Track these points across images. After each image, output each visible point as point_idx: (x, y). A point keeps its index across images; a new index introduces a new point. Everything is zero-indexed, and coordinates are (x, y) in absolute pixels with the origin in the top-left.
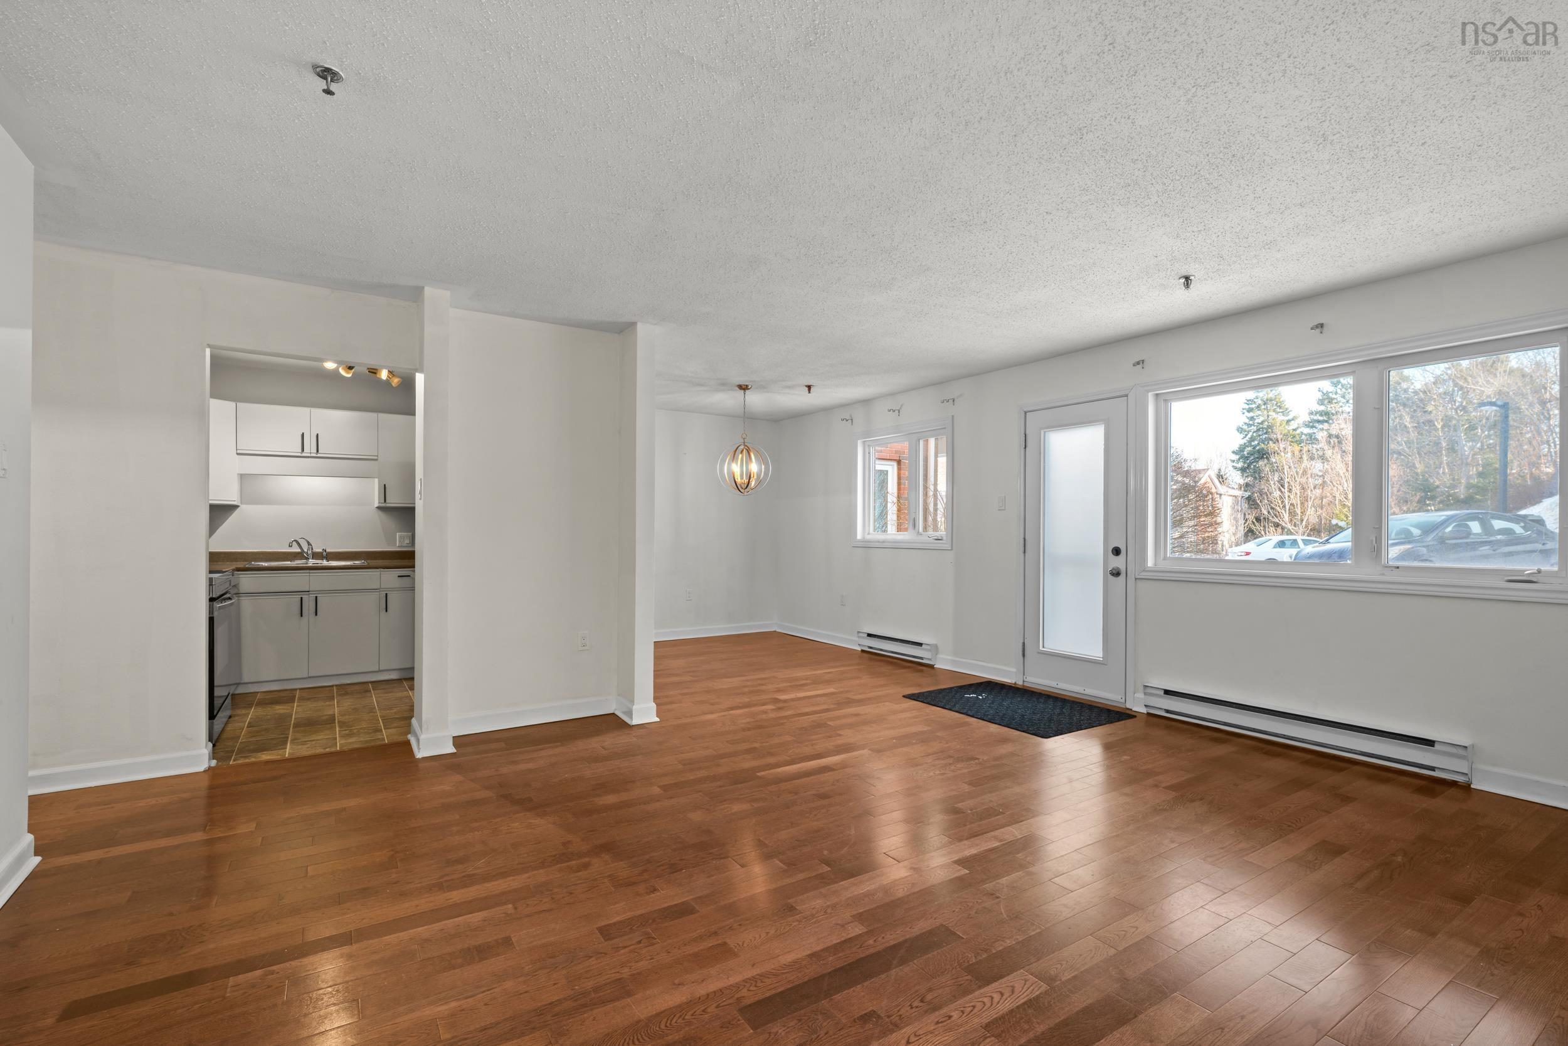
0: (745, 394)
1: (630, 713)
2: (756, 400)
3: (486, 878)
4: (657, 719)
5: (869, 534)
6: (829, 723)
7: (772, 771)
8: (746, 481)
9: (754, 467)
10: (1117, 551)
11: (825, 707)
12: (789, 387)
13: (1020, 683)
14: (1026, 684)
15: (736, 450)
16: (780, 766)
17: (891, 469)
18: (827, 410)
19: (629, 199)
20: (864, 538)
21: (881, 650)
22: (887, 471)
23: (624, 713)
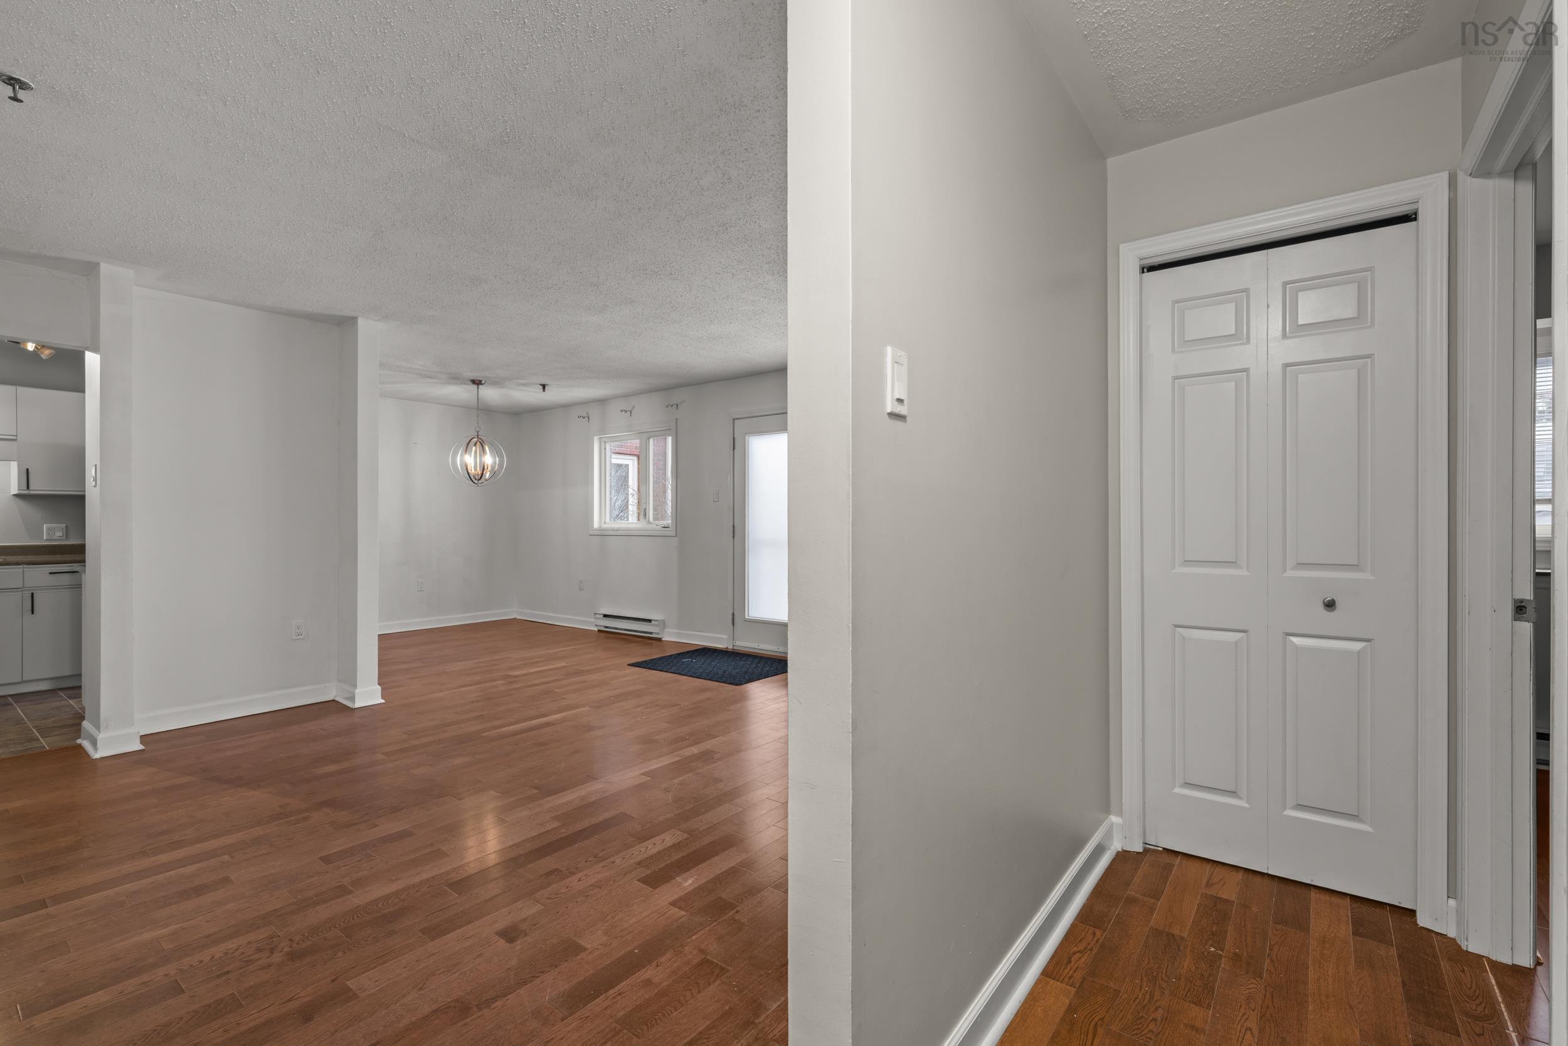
0: (478, 389)
1: (352, 699)
2: (490, 394)
3: (197, 841)
4: (383, 701)
5: (605, 523)
6: (556, 690)
7: (497, 731)
8: (480, 473)
9: (488, 459)
11: (555, 678)
12: (524, 385)
13: (730, 647)
14: (735, 648)
15: (470, 441)
16: (505, 727)
17: (632, 463)
18: (566, 407)
19: (347, 219)
20: (600, 527)
21: (616, 629)
22: (627, 466)
23: (347, 699)
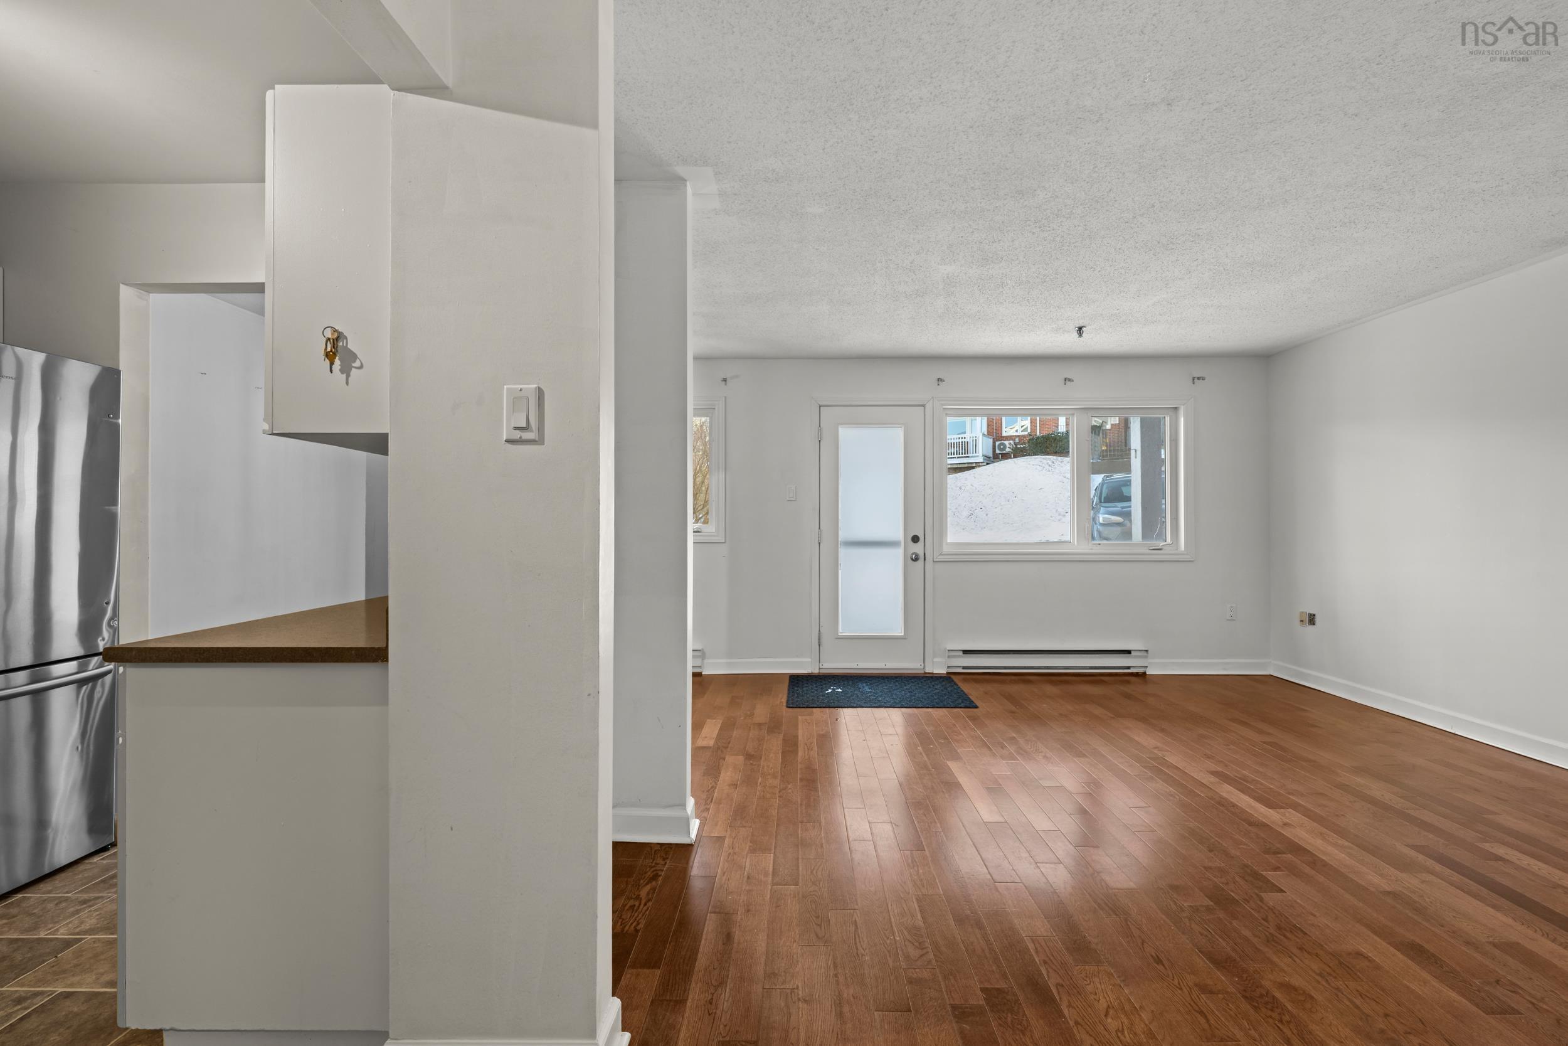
10: (915, 539)
13: (816, 671)
14: (822, 671)
